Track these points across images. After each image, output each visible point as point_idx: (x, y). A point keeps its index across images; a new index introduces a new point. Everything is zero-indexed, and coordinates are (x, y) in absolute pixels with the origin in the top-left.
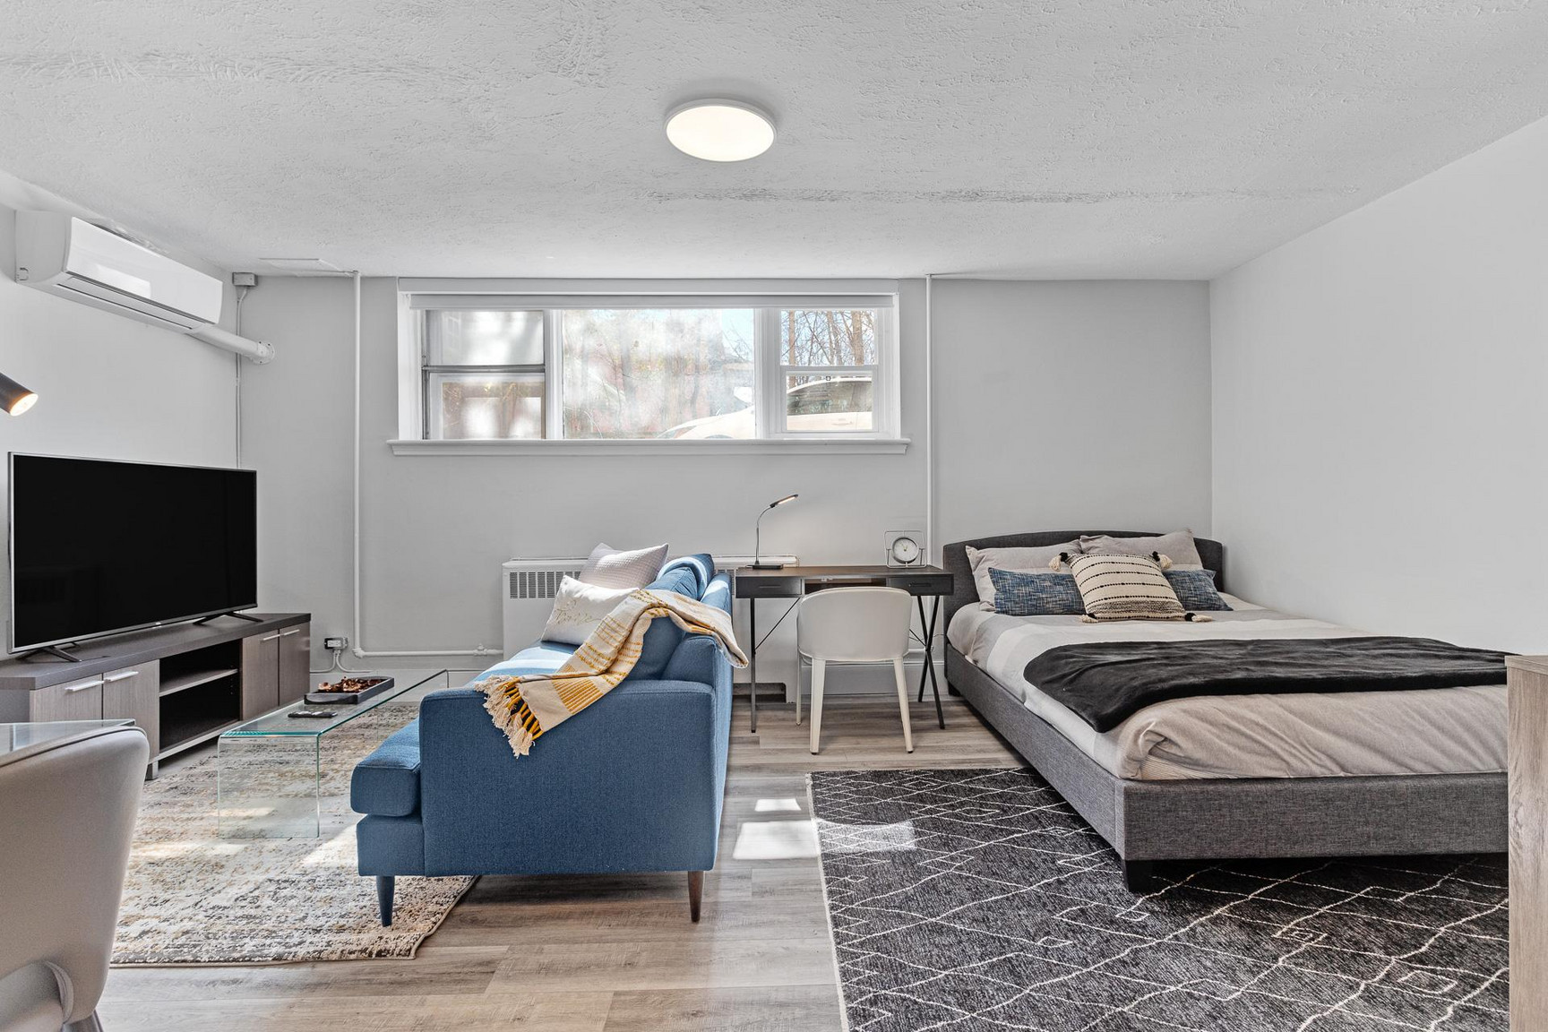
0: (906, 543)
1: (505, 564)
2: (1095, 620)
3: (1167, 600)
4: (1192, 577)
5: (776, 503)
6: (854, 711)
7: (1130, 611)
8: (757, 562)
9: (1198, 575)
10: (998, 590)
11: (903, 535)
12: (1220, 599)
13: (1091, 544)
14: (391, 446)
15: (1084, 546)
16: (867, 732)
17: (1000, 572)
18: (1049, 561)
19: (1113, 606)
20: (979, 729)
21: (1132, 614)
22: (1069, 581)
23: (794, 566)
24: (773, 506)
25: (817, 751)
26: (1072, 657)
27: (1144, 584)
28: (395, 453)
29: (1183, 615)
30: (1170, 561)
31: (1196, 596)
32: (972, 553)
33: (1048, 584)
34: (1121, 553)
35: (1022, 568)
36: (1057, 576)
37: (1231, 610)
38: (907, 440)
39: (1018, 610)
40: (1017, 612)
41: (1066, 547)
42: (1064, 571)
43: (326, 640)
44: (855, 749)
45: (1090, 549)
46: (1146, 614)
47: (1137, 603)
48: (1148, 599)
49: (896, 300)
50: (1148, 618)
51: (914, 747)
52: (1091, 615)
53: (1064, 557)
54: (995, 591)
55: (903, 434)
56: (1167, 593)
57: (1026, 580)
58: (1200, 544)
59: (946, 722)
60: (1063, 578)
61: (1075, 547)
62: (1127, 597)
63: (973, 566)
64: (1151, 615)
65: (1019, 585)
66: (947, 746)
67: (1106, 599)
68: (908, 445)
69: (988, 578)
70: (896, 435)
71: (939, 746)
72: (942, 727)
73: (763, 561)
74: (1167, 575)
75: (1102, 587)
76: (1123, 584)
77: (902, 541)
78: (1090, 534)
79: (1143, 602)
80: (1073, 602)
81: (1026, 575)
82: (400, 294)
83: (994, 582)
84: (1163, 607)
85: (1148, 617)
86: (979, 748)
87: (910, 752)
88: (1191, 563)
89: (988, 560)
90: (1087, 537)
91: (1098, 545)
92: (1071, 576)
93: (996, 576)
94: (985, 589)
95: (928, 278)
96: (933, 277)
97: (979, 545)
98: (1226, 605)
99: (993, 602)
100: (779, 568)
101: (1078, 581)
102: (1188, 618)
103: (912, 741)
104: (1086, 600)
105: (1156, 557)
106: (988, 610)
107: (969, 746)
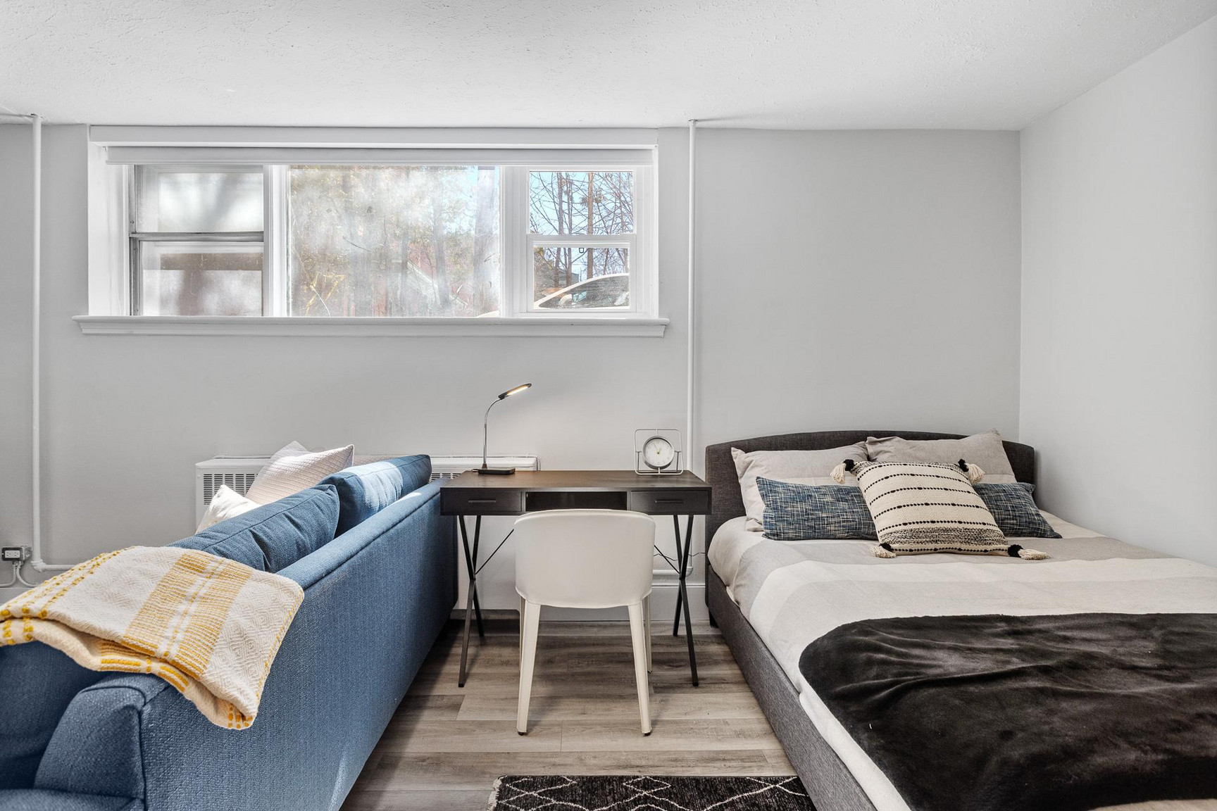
0: (660, 444)
1: (197, 464)
2: (891, 554)
3: (985, 527)
4: (1008, 493)
5: (506, 394)
6: (593, 650)
7: (936, 542)
8: (485, 465)
9: (1015, 490)
10: (767, 506)
11: (655, 434)
12: (1045, 522)
13: (879, 447)
14: (79, 322)
15: (871, 449)
16: (601, 689)
17: (771, 484)
18: (832, 470)
19: (915, 535)
20: (741, 687)
21: (939, 546)
22: (854, 496)
23: (531, 469)
24: (502, 397)
25: (524, 730)
26: (878, 649)
27: (953, 505)
28: (84, 331)
29: (1006, 547)
30: (981, 472)
31: (1015, 517)
32: (739, 456)
33: (829, 499)
34: (921, 462)
35: (797, 476)
36: (840, 490)
37: (1058, 537)
38: (665, 320)
39: (791, 534)
40: (791, 535)
41: (850, 451)
42: (849, 481)
43: (4, 550)
44: (579, 724)
45: (878, 453)
46: (958, 545)
47: (946, 530)
48: (961, 526)
49: (655, 155)
50: (959, 552)
51: (654, 723)
52: (886, 546)
53: (850, 466)
54: (764, 507)
55: (660, 314)
56: (982, 517)
57: (802, 495)
58: (1011, 448)
59: (701, 673)
60: (848, 491)
61: (860, 451)
62: (933, 522)
63: (739, 472)
64: (964, 547)
65: (793, 500)
66: (698, 722)
67: (905, 524)
68: (666, 326)
69: (756, 488)
70: (654, 316)
71: (686, 722)
72: (695, 682)
73: (493, 464)
74: (979, 489)
75: (899, 507)
76: (927, 504)
77: (655, 442)
78: (878, 434)
79: (954, 530)
80: (860, 524)
81: (802, 487)
82: (93, 146)
83: (763, 496)
84: (979, 537)
85: (960, 549)
86: (738, 728)
87: (647, 735)
88: (1003, 473)
89: (757, 466)
90: (875, 439)
91: (889, 449)
92: (857, 490)
93: (767, 488)
94: (753, 502)
95: (691, 124)
96: (698, 124)
97: (748, 446)
98: (1052, 531)
99: (762, 520)
100: (508, 473)
101: (868, 497)
102: (1014, 551)
103: (650, 710)
104: (880, 524)
105: (962, 466)
106: (755, 530)
107: (726, 723)
